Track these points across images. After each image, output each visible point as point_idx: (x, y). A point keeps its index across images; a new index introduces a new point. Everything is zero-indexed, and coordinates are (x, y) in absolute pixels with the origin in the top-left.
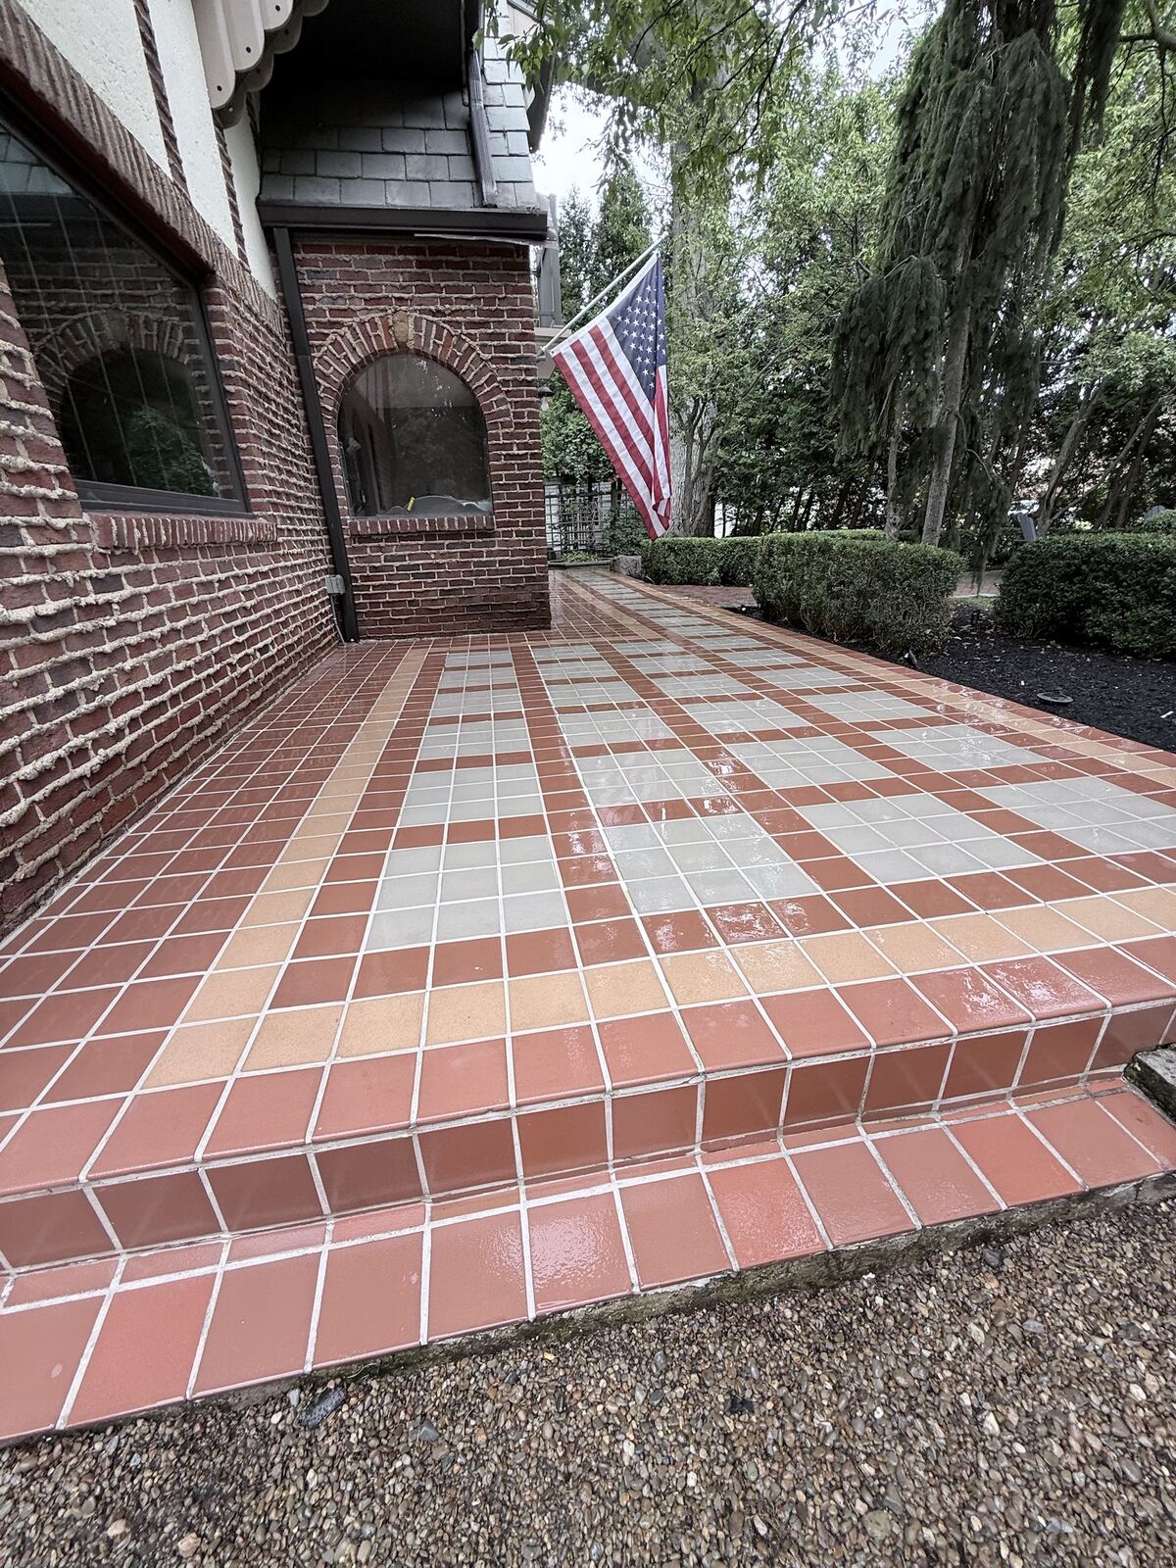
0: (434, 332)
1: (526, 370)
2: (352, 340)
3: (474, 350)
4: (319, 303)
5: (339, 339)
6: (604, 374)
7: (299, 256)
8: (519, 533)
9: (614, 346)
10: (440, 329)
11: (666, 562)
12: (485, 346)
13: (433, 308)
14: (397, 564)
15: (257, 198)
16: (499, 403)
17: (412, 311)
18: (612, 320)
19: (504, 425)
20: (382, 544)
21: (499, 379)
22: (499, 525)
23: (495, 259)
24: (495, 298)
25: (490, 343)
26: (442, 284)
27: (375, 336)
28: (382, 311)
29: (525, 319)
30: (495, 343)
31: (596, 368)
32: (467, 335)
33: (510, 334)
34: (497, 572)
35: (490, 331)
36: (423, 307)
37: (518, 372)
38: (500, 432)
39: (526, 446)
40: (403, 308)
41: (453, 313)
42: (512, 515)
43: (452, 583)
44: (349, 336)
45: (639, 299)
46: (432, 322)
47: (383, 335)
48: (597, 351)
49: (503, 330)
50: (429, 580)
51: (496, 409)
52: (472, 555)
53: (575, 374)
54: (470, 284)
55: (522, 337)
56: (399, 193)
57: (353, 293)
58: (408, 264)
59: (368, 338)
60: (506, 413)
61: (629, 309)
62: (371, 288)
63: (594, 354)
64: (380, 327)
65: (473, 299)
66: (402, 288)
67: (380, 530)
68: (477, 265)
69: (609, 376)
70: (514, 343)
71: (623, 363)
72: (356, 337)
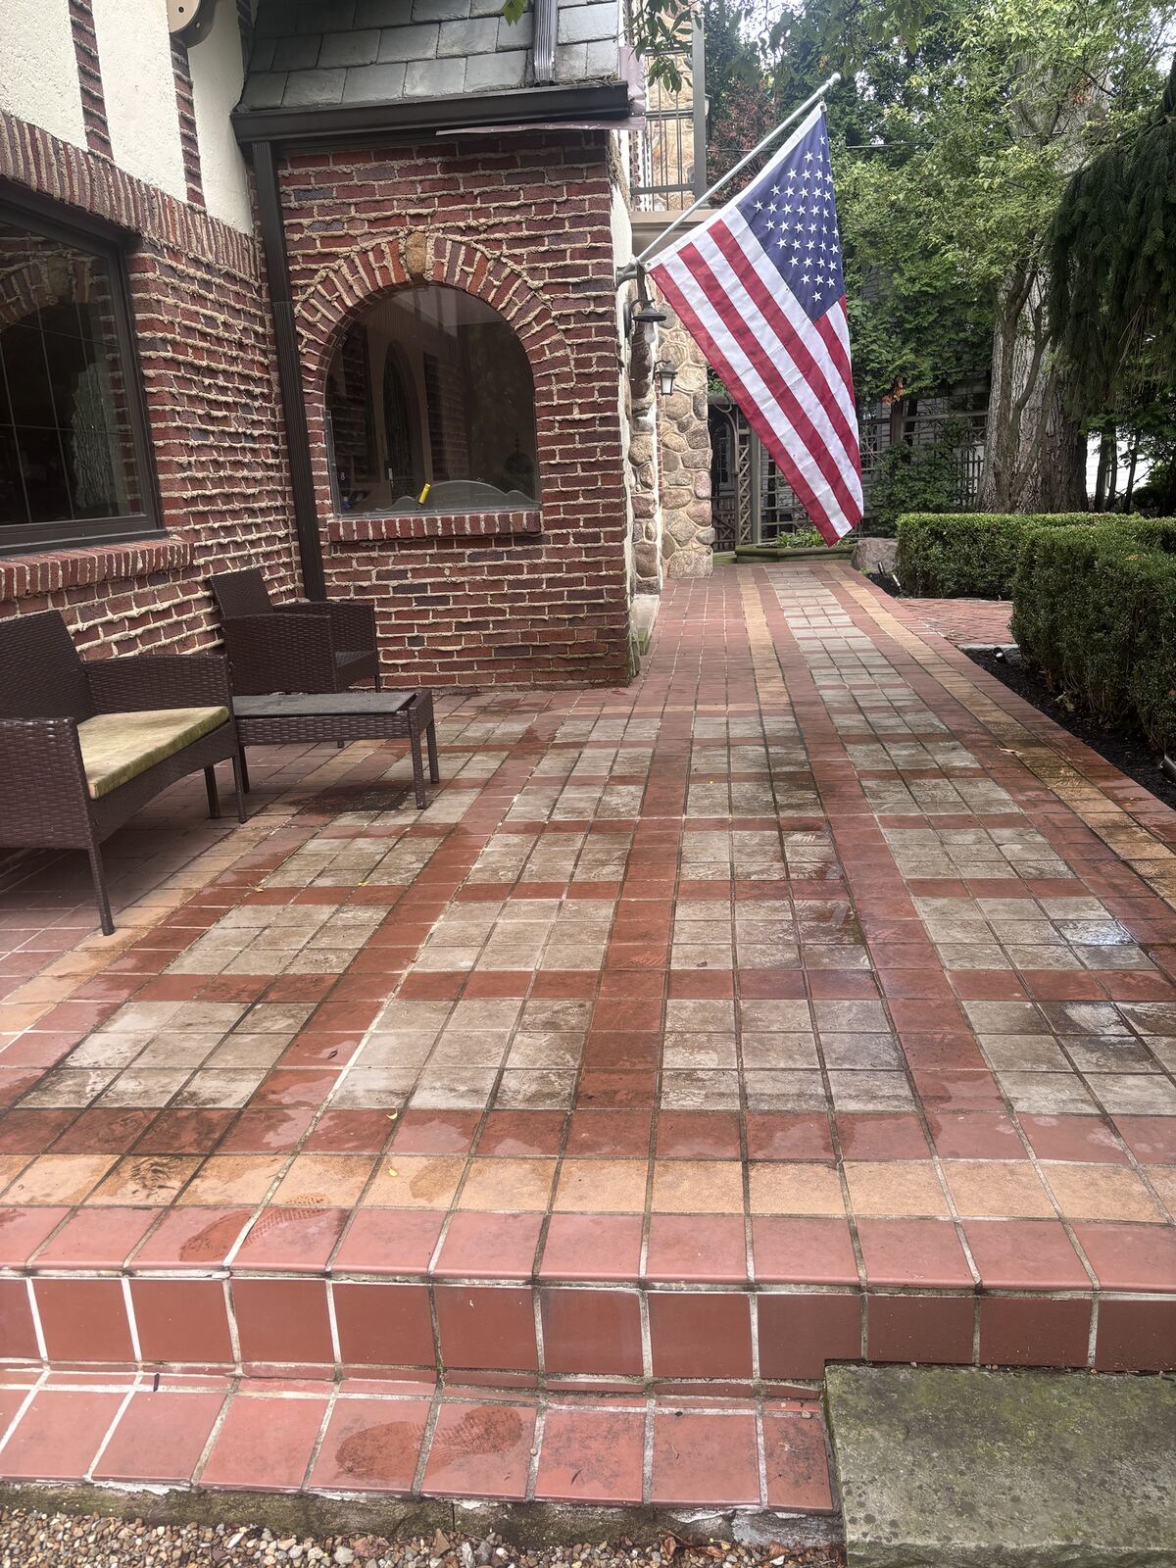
0: (462, 257)
1: (595, 298)
2: (349, 277)
3: (519, 275)
4: (307, 229)
5: (332, 275)
6: (735, 288)
7: (286, 173)
8: (579, 538)
9: (750, 246)
10: (471, 252)
11: (927, 558)
12: (535, 269)
13: (462, 224)
14: (394, 583)
15: (235, 110)
16: (553, 347)
17: (433, 231)
18: (746, 209)
19: (560, 378)
20: (374, 554)
21: (554, 313)
22: (549, 525)
23: (554, 150)
24: (552, 202)
25: (542, 265)
26: (476, 191)
27: (380, 268)
28: (391, 233)
29: (595, 228)
30: (550, 264)
31: (721, 281)
32: (512, 257)
33: (574, 250)
34: (544, 596)
35: (542, 249)
36: (449, 224)
37: (585, 302)
38: (554, 388)
39: (594, 407)
40: (421, 228)
41: (490, 228)
42: (569, 510)
43: (475, 612)
44: (345, 270)
45: (792, 174)
46: (461, 243)
47: (391, 266)
48: (720, 256)
49: (563, 246)
50: (440, 608)
51: (548, 356)
52: (507, 569)
53: (685, 292)
54: (516, 187)
55: (592, 252)
56: (422, 78)
57: (353, 213)
58: (430, 168)
59: (370, 270)
60: (565, 361)
61: (776, 190)
62: (378, 205)
63: (716, 261)
64: (388, 257)
65: (519, 206)
66: (422, 202)
67: (371, 536)
68: (526, 161)
69: (742, 290)
70: (578, 262)
71: (766, 269)
72: (354, 271)
